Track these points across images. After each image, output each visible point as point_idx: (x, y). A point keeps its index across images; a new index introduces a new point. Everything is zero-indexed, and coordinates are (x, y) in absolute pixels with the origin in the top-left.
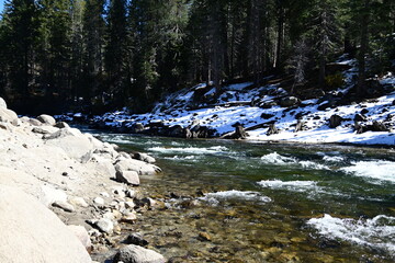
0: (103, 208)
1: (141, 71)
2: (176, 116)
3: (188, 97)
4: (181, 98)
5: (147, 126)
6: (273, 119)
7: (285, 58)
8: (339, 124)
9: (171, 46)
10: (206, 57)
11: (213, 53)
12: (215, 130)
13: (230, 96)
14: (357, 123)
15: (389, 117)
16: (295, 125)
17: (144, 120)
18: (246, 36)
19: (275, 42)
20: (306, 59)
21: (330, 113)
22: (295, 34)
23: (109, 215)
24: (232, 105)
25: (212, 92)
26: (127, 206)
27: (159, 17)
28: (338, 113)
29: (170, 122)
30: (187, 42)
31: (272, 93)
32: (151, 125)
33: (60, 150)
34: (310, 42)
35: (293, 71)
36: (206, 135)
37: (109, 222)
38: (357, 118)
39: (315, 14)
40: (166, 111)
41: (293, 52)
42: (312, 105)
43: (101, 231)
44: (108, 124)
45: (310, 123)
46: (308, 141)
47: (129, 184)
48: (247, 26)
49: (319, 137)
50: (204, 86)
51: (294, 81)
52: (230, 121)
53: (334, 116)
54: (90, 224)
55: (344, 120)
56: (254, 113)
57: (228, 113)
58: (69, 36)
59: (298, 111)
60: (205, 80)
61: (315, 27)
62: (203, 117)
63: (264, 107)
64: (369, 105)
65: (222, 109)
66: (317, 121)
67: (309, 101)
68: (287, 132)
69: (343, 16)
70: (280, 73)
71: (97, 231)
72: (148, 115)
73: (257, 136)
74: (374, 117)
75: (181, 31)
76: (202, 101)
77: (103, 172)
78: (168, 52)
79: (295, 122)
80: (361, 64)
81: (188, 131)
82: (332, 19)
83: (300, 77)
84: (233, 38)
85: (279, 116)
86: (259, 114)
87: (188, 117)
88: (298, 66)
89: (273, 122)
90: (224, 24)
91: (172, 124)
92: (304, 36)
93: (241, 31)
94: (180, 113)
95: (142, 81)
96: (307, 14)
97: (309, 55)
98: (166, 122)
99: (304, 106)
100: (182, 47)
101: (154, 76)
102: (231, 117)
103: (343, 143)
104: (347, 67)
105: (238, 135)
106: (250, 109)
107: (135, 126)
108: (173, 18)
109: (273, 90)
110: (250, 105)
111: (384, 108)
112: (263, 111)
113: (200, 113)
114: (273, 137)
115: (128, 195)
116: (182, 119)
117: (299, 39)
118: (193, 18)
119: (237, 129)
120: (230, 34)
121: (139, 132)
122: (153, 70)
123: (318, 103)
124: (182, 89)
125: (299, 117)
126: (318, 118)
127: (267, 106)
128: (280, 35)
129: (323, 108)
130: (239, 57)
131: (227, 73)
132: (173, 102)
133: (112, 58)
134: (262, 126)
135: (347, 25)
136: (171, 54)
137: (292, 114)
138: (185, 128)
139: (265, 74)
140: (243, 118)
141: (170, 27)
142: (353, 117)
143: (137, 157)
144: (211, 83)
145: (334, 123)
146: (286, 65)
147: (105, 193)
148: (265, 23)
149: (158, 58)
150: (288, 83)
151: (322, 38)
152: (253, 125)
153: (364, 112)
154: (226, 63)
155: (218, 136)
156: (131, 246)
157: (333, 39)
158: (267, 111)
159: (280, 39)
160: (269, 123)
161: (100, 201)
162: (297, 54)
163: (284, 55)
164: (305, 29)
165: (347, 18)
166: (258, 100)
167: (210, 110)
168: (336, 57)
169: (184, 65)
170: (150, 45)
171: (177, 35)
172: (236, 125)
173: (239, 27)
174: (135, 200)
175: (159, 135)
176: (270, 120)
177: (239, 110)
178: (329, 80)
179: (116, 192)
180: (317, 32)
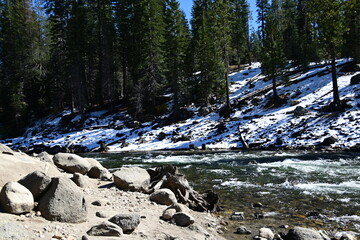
1: (11, 102)
2: (53, 138)
3: (56, 122)
5: (31, 147)
6: (124, 136)
8: (164, 138)
9: (37, 80)
12: (85, 147)
13: (92, 122)
14: (173, 137)
15: (190, 132)
16: (138, 140)
21: (159, 131)
22: (135, 77)
24: (95, 128)
25: (78, 118)
27: (24, 57)
28: (163, 131)
31: (121, 118)
32: (35, 147)
36: (80, 151)
38: (174, 134)
42: (149, 126)
45: (148, 138)
46: (146, 149)
50: (68, 113)
51: (136, 110)
53: (161, 133)
55: (167, 135)
56: (111, 133)
59: (140, 131)
64: (181, 125)
65: (88, 131)
66: (152, 137)
67: (146, 124)
70: (126, 103)
74: (183, 132)
75: (44, 68)
79: (138, 138)
83: (140, 108)
85: (128, 135)
86: (115, 134)
87: (63, 139)
89: (124, 139)
91: (52, 145)
93: (95, 71)
98: (46, 144)
99: (143, 127)
100: (46, 81)
101: (22, 105)
103: (165, 150)
105: (102, 149)
106: (108, 130)
108: (37, 58)
110: (108, 127)
111: (188, 127)
112: (117, 132)
113: (72, 136)
114: (125, 149)
116: (59, 140)
119: (102, 145)
122: (22, 101)
123: (152, 125)
124: (49, 115)
125: (140, 134)
126: (152, 135)
127: (120, 128)
129: (154, 128)
134: (117, 142)
137: (136, 133)
138: (63, 147)
141: (34, 65)
142: (171, 133)
145: (161, 137)
152: (111, 142)
153: (178, 129)
158: (120, 132)
159: (124, 77)
166: (113, 124)
167: (79, 133)
170: (17, 80)
171: (41, 72)
172: (100, 142)
176: (122, 138)
178: (158, 108)
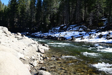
0: (34, 60)
1: (45, 21)
2: (55, 34)
3: (58, 28)
4: (57, 29)
5: (47, 36)
6: (83, 35)
7: (87, 18)
8: (102, 37)
9: (54, 14)
10: (64, 17)
11: (66, 16)
12: (66, 38)
13: (70, 28)
14: (107, 37)
16: (89, 37)
17: (46, 35)
18: (75, 11)
19: (84, 13)
20: (93, 18)
21: (99, 34)
22: (89, 11)
23: (36, 61)
24: (71, 31)
25: (65, 27)
26: (41, 59)
27: (51, 6)
28: (101, 34)
29: (53, 35)
30: (58, 13)
31: (82, 28)
32: (48, 36)
33: (22, 43)
34: (94, 13)
35: (89, 21)
36: (63, 39)
37: (35, 64)
38: (107, 35)
39: (96, 5)
40: (52, 32)
41: (89, 16)
42: (94, 31)
43: (33, 66)
44: (36, 36)
45: (93, 37)
47: (41, 53)
48: (76, 8)
49: (96, 41)
50: (63, 25)
51: (89, 24)
52: (70, 36)
53: (100, 35)
54: (30, 64)
55: (103, 36)
56: (77, 33)
57: (70, 33)
58: (26, 11)
59: (90, 33)
60: (63, 24)
61: (96, 9)
62: (63, 34)
63: (80, 32)
64: (111, 32)
65: (68, 32)
66: (95, 36)
68: (87, 39)
69: (104, 6)
70: (85, 22)
71: (32, 66)
72: (47, 33)
73: (78, 40)
75: (57, 10)
76: (62, 30)
77: (34, 49)
78: (53, 15)
79: (89, 36)
80: (109, 20)
81: (58, 38)
82: (101, 7)
83: (91, 23)
84: (72, 12)
85: (84, 34)
86: (79, 34)
88: (90, 20)
89: (83, 36)
90: (69, 8)
91: (54, 36)
92: (92, 11)
93: (74, 10)
94: (56, 33)
95: (46, 24)
96: (93, 5)
97: (94, 17)
98: (52, 36)
99: (92, 31)
100: (57, 14)
101: (49, 22)
102: (71, 34)
104: (105, 20)
106: (76, 32)
107: (43, 36)
108: (55, 6)
109: (83, 27)
110: (76, 31)
112: (80, 33)
113: (62, 33)
114: (83, 40)
115: (41, 56)
116: (57, 35)
117: (91, 12)
118: (60, 6)
119: (72, 38)
120: (71, 11)
121: (44, 38)
122: (49, 20)
123: (96, 31)
124: (57, 26)
125: (90, 35)
126: (96, 35)
128: (85, 11)
130: (73, 17)
131: (70, 22)
132: (54, 30)
133: (37, 17)
134: (79, 37)
135: (105, 8)
136: (54, 16)
137: (88, 34)
138: (57, 37)
139: (81, 22)
140: (74, 35)
141: (54, 9)
142: (106, 35)
143: (44, 45)
144: (65, 24)
145: (100, 36)
146: (87, 20)
147: (35, 55)
148: (81, 8)
149: (50, 17)
150: (87, 25)
151: (97, 12)
152: (77, 37)
154: (70, 19)
155: (67, 40)
156: (42, 71)
157: (101, 12)
158: (81, 33)
159: (85, 12)
160: (81, 36)
161: (33, 58)
162: (90, 16)
163: (86, 17)
164: (93, 9)
165: (105, 6)
166: (78, 30)
167: (64, 32)
168: (102, 18)
169: (58, 20)
170: (48, 13)
171: (56, 11)
172: (72, 37)
173: (73, 9)
174: (43, 57)
175: (50, 39)
176: (82, 35)
177: (73, 32)
178: (99, 24)
179: (38, 55)
180: (96, 10)
